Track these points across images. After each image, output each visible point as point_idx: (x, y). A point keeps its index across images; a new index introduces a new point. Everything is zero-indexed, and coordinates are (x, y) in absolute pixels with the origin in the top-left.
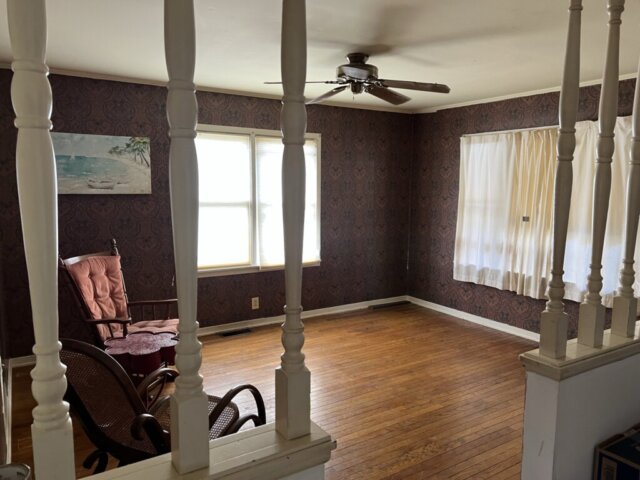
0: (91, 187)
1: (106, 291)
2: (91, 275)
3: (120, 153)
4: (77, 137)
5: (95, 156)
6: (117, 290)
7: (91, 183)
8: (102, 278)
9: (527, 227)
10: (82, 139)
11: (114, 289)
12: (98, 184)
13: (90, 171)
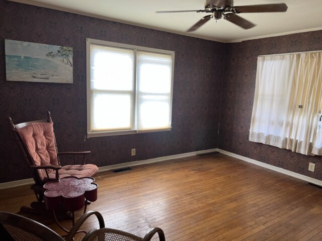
0: (34, 77)
1: (44, 146)
2: (34, 135)
3: (53, 56)
4: (26, 44)
5: (37, 57)
6: (50, 145)
7: (34, 75)
8: (41, 137)
9: (301, 112)
10: (29, 45)
11: (49, 144)
12: (39, 76)
13: (34, 67)
